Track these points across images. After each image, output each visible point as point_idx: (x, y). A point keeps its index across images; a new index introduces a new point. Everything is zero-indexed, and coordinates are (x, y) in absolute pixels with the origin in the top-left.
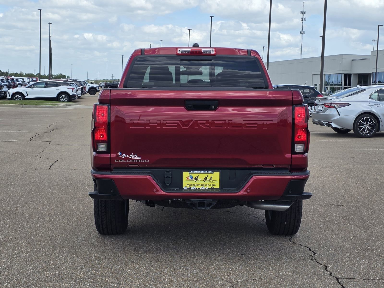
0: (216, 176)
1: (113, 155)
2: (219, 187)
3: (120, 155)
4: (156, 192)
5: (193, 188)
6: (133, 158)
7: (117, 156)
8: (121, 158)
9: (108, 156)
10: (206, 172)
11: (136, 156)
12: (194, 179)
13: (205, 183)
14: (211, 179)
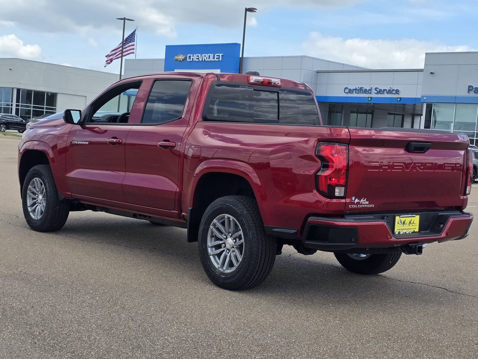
0: (416, 219)
1: (348, 200)
2: (418, 231)
3: (353, 200)
4: (390, 238)
5: (401, 233)
6: (363, 203)
7: (351, 201)
8: (354, 203)
9: (343, 201)
10: (411, 216)
11: (365, 201)
12: (402, 223)
13: (410, 227)
14: (413, 223)
